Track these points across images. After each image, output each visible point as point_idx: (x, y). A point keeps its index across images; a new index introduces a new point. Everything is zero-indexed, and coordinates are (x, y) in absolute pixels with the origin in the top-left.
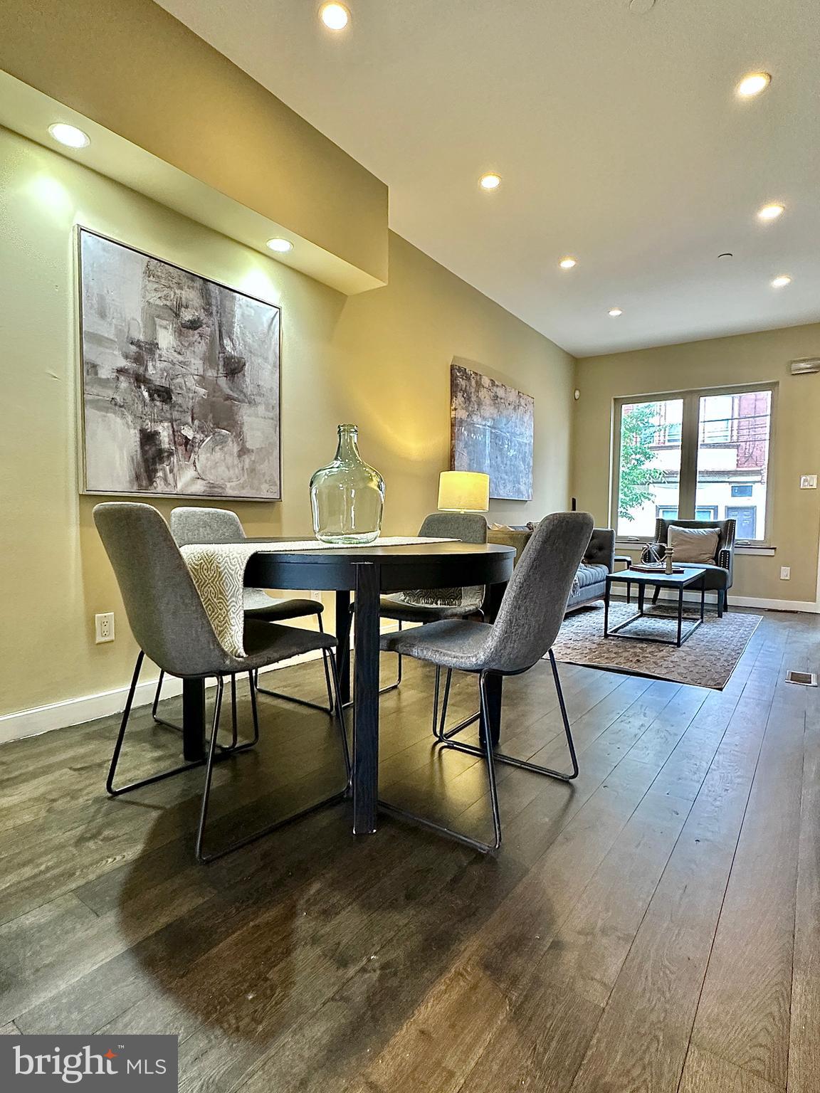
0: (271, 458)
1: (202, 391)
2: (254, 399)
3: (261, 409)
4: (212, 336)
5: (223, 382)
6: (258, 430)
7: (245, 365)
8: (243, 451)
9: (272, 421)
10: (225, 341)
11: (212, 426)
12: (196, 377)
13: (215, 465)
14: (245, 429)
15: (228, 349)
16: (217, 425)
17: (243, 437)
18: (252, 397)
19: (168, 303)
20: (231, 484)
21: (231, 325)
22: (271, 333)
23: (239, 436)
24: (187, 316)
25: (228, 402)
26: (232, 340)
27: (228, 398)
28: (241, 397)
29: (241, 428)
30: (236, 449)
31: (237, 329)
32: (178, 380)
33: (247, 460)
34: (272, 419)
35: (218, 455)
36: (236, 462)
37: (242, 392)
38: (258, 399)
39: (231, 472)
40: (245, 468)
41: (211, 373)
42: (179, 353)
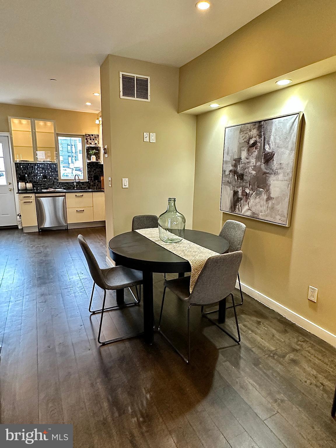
0: (283, 202)
1: (254, 172)
2: (277, 172)
3: (281, 176)
4: (260, 147)
5: (263, 166)
6: (278, 187)
7: (274, 155)
8: (269, 198)
9: (286, 182)
10: (266, 147)
11: (256, 187)
12: (252, 167)
13: (256, 205)
14: (271, 187)
15: (267, 149)
16: (258, 187)
17: (270, 191)
18: (277, 170)
19: (246, 140)
20: (261, 213)
21: (270, 138)
22: (292, 131)
23: (268, 191)
24: (252, 142)
25: (264, 176)
26: (269, 144)
27: (265, 173)
28: (271, 171)
29: (269, 187)
30: (265, 197)
31: (272, 138)
32: (246, 170)
33: (270, 203)
34: (287, 180)
35: (258, 200)
36: (265, 204)
37: (271, 169)
38: (279, 171)
39: (262, 208)
40: (269, 207)
41: (258, 164)
42: (247, 159)
